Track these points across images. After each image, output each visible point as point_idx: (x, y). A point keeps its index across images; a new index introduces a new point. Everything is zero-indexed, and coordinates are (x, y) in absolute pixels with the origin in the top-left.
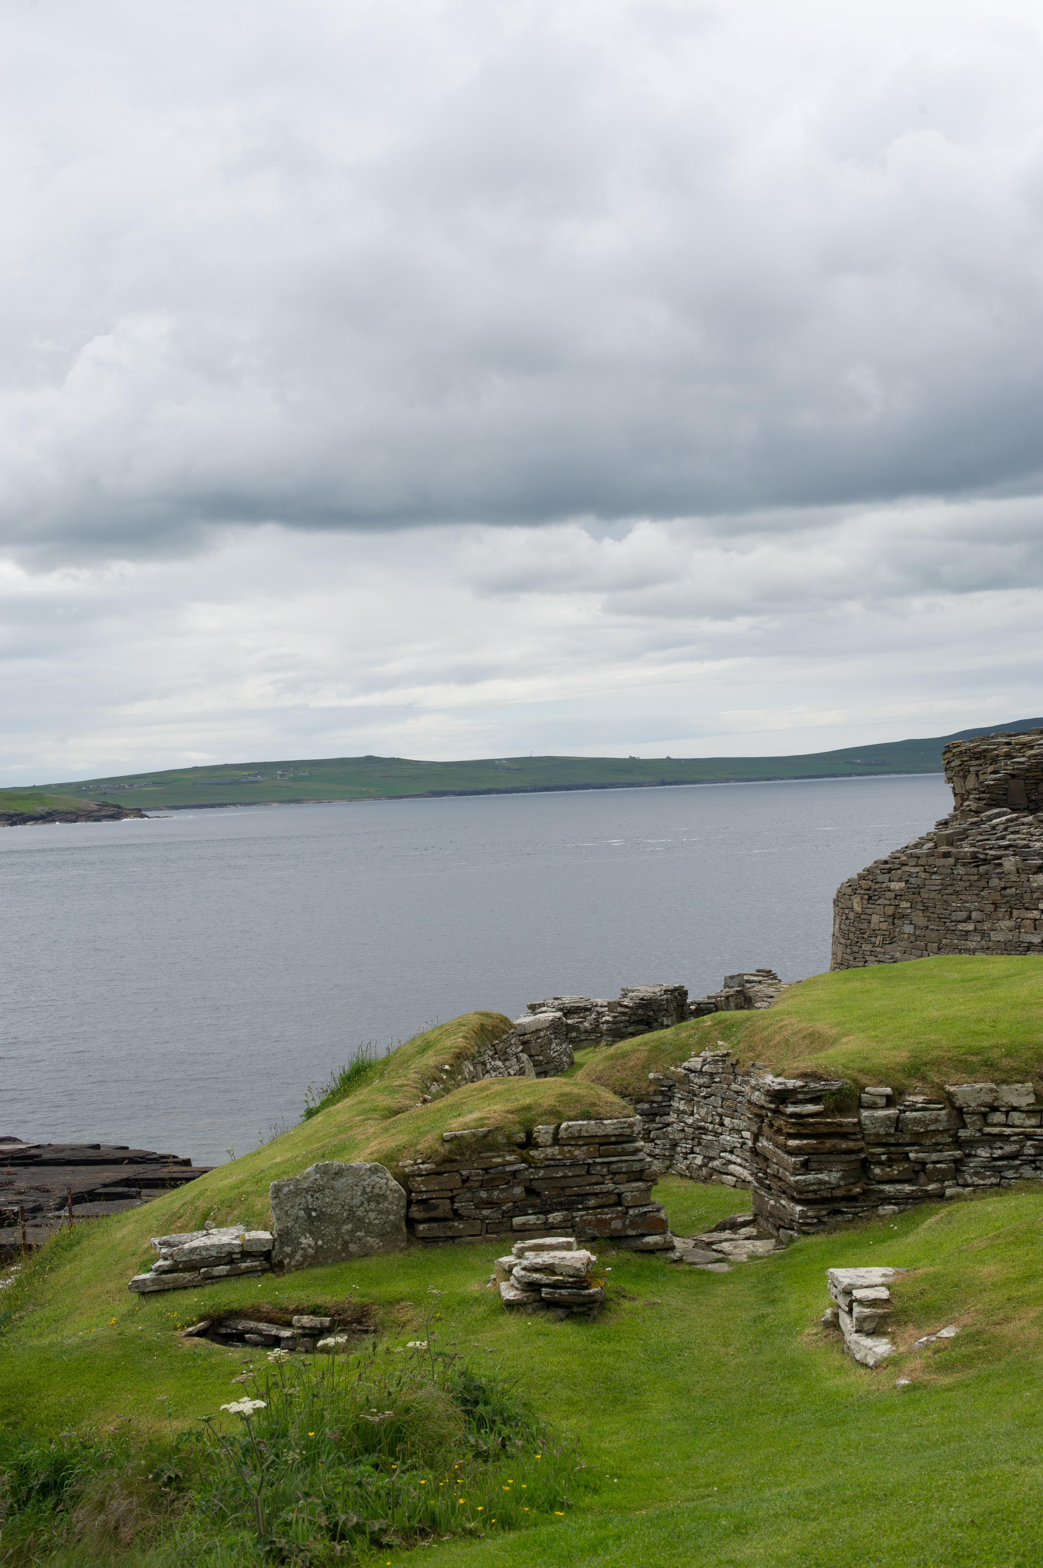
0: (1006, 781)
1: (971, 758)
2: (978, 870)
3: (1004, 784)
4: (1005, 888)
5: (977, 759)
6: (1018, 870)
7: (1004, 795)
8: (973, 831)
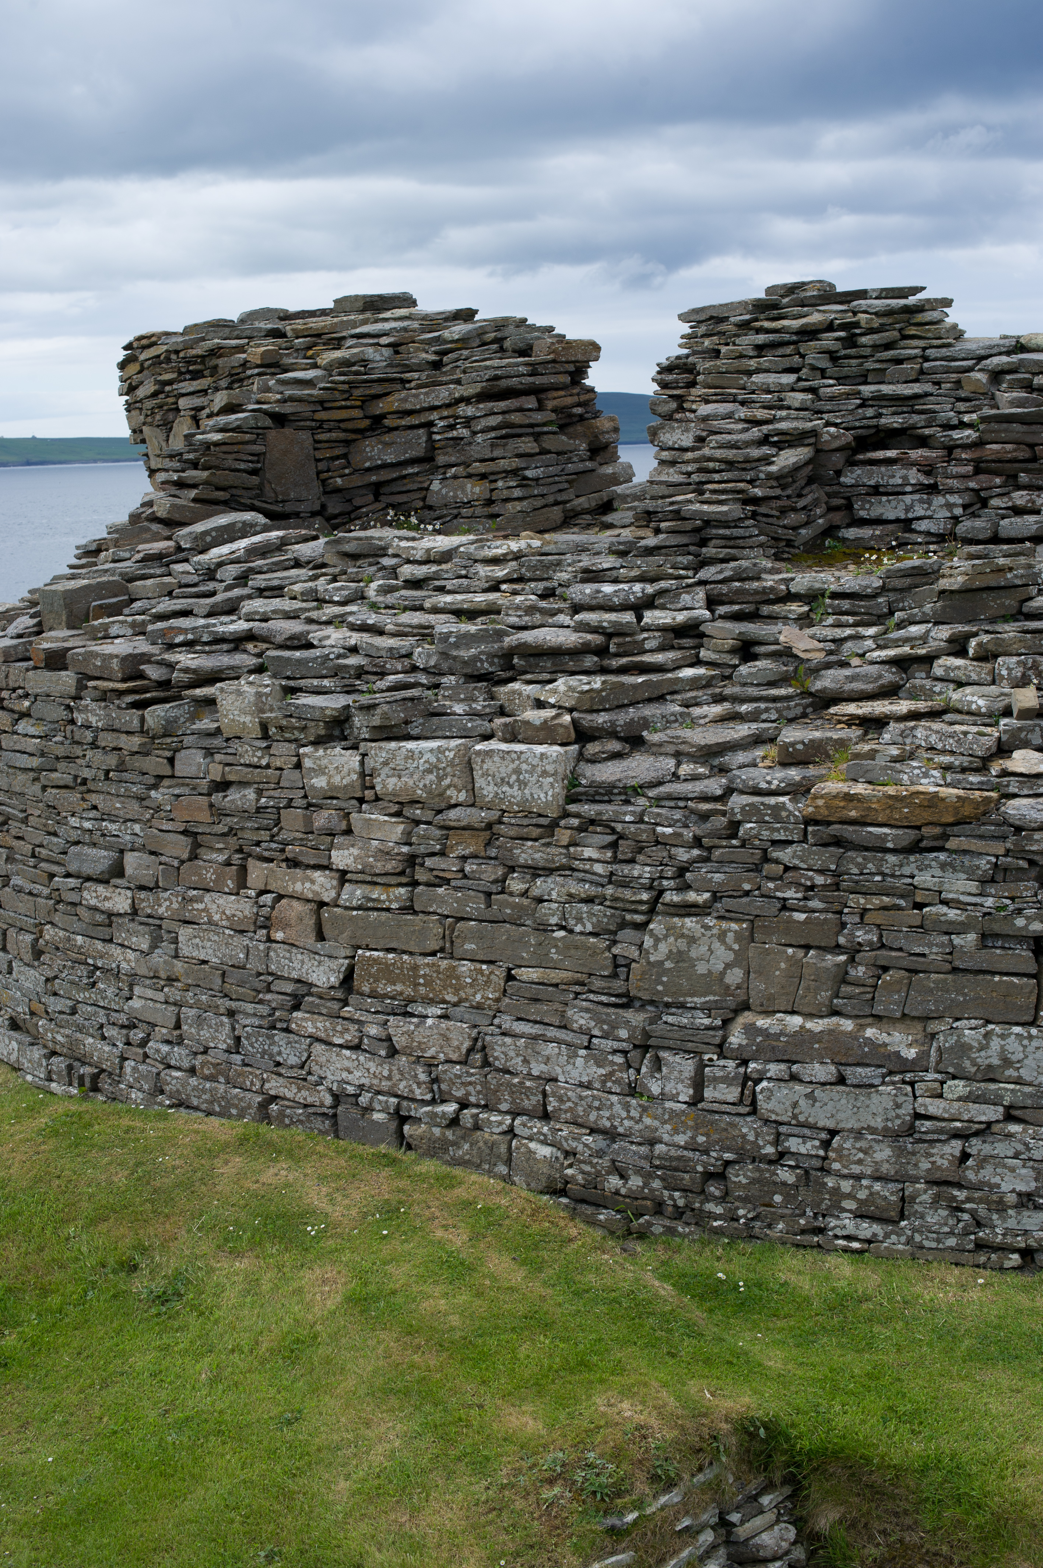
0: (259, 433)
1: (181, 373)
2: (142, 720)
3: (254, 442)
4: (223, 786)
5: (196, 375)
6: (264, 727)
7: (254, 472)
8: (149, 582)
